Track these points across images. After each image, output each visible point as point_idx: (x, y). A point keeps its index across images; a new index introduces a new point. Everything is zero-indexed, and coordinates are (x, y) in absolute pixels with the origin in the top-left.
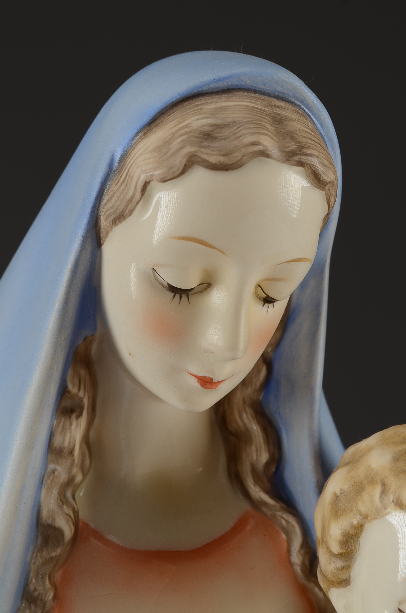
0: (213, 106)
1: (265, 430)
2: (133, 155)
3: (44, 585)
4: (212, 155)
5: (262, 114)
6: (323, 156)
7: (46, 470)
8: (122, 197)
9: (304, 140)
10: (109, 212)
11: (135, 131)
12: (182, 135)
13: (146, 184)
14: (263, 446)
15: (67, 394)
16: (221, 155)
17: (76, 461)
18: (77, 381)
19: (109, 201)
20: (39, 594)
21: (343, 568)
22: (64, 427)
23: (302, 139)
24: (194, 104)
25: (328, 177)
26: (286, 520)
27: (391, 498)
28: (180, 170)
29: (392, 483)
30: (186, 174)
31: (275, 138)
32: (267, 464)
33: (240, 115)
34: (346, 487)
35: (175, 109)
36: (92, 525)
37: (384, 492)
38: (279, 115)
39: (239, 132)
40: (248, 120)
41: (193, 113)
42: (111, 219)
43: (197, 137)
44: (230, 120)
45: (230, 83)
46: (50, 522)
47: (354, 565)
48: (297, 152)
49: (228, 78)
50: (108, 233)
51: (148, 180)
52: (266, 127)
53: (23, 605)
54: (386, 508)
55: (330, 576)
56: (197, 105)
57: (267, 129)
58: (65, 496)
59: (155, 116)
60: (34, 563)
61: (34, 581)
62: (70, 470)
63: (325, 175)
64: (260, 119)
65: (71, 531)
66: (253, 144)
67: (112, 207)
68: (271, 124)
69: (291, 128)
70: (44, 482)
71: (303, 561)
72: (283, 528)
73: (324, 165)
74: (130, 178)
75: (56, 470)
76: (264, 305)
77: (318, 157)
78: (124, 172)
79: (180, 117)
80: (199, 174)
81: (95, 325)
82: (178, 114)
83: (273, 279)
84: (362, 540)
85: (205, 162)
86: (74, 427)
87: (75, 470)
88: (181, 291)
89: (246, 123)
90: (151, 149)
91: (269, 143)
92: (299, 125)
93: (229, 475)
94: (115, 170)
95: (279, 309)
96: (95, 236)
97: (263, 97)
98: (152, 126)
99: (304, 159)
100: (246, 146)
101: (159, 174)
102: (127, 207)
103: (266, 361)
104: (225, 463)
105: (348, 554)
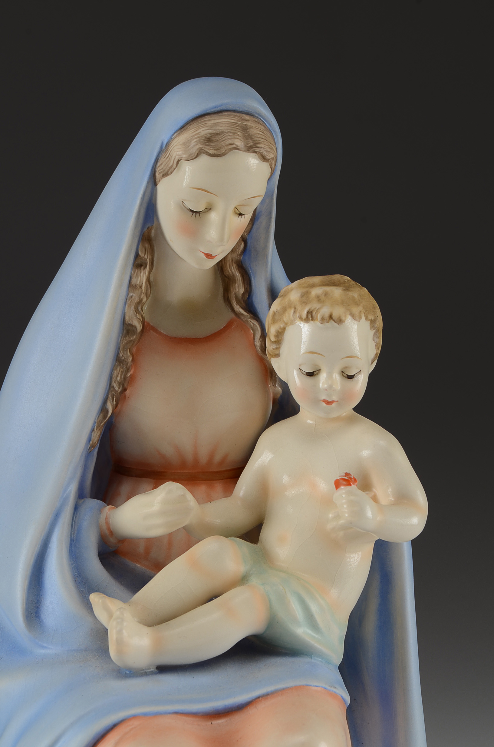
0: (212, 122)
1: (242, 276)
2: (172, 144)
3: (127, 354)
4: (211, 150)
5: (237, 126)
6: (267, 146)
7: (128, 296)
8: (167, 165)
9: (257, 139)
10: (160, 171)
11: (174, 132)
13: (179, 161)
14: (241, 284)
15: (138, 257)
16: (215, 150)
17: (143, 291)
18: (144, 250)
19: (160, 165)
20: (125, 358)
21: (276, 348)
22: (137, 274)
23: (256, 139)
24: (203, 120)
25: (269, 157)
26: (253, 323)
27: (298, 315)
28: (195, 156)
29: (299, 308)
30: (198, 158)
31: (242, 139)
32: (244, 294)
33: (225, 128)
34: (279, 309)
35: (193, 122)
36: (151, 324)
37: (294, 312)
38: (246, 125)
39: (224, 137)
40: (229, 131)
41: (202, 126)
42: (162, 174)
43: (204, 140)
44: (221, 131)
45: (221, 108)
46: (130, 322)
47: (282, 347)
48: (253, 146)
49: (221, 105)
50: (160, 180)
51: (179, 159)
52: (238, 134)
53: (117, 364)
54: (295, 320)
57: (238, 135)
58: (137, 309)
59: (184, 125)
60: (122, 343)
61: (122, 352)
62: (140, 296)
63: (268, 156)
64: (235, 129)
65: (141, 327)
66: (231, 144)
67: (162, 169)
68: (241, 131)
69: (251, 133)
70: (127, 302)
71: (261, 345)
72: (251, 327)
73: (267, 151)
74: (171, 157)
75: (133, 296)
76: (239, 217)
77: (266, 149)
78: (168, 152)
79: (196, 127)
80: (204, 158)
81: (153, 221)
82: (195, 125)
83: (243, 205)
84: (285, 335)
85: (207, 152)
86: (142, 274)
87: (142, 296)
88: (196, 212)
89: (228, 133)
90: (181, 143)
91: (239, 143)
92: (256, 130)
93: (224, 299)
94: (164, 149)
95: (248, 217)
96: (153, 181)
97: (238, 114)
98: (182, 130)
99: (256, 149)
100: (227, 145)
101: (184, 156)
102: (169, 170)
103: (244, 239)
104: (222, 292)
105: (278, 342)
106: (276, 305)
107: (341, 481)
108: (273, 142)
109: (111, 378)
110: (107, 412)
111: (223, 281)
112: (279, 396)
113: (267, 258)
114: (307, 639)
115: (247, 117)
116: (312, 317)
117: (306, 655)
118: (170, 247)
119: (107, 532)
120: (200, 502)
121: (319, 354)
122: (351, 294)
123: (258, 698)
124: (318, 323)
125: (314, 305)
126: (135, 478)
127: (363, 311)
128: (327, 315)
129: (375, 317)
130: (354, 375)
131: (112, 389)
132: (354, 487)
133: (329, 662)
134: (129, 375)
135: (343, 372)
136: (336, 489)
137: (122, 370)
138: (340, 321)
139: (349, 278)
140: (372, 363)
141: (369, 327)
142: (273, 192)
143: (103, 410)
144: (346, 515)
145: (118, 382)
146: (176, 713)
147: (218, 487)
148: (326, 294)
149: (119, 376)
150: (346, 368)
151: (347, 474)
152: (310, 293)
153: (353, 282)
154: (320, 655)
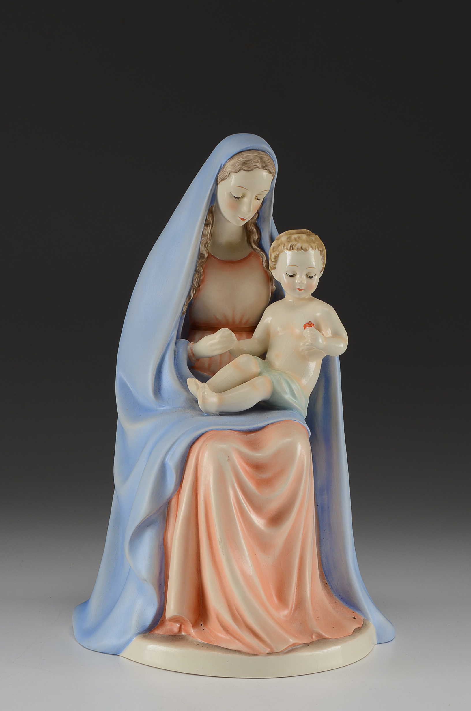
0: (246, 155)
1: (257, 230)
2: (226, 165)
3: (200, 268)
5: (257, 157)
7: (201, 239)
8: (224, 175)
9: (267, 163)
10: (220, 178)
11: (227, 159)
12: (239, 162)
13: (230, 173)
14: (256, 235)
15: (207, 220)
16: (247, 168)
17: (208, 238)
18: (209, 217)
19: (220, 175)
20: (199, 270)
21: (274, 265)
22: (206, 229)
26: (262, 254)
27: (286, 247)
28: (238, 171)
29: (286, 244)
31: (260, 163)
32: (257, 239)
33: (252, 158)
34: (276, 245)
36: (212, 254)
37: (284, 246)
38: (261, 156)
39: (252, 162)
41: (241, 157)
42: (221, 180)
43: (242, 163)
44: (250, 159)
45: (250, 149)
46: (202, 252)
47: (277, 264)
48: (265, 167)
49: (250, 147)
50: (219, 183)
53: (196, 273)
54: (284, 250)
55: (271, 267)
56: (242, 155)
57: (258, 161)
58: (206, 246)
59: (232, 156)
60: (198, 263)
61: (198, 267)
63: (272, 171)
65: (207, 255)
66: (255, 165)
68: (259, 159)
69: (264, 160)
70: (201, 243)
71: (266, 264)
72: (261, 256)
73: (272, 169)
74: (226, 171)
75: (204, 239)
76: (257, 201)
77: (270, 167)
78: (224, 169)
80: (242, 172)
81: (214, 202)
82: (237, 156)
83: (259, 195)
84: (279, 258)
85: (244, 169)
86: (208, 229)
87: (208, 240)
88: (237, 198)
89: (253, 160)
90: (231, 165)
91: (258, 165)
92: (266, 159)
93: (248, 242)
94: (222, 168)
95: (261, 201)
96: (216, 183)
97: (258, 151)
98: (231, 158)
99: (267, 168)
100: (253, 166)
101: (233, 171)
102: (225, 177)
103: (258, 212)
104: (246, 239)
105: (276, 261)
106: (274, 244)
107: (307, 325)
108: (274, 165)
109: (193, 280)
110: (191, 296)
111: (247, 233)
112: (274, 291)
114: (291, 401)
115: (262, 153)
116: (292, 248)
117: (290, 409)
118: (222, 215)
119: (191, 355)
120: (239, 339)
121: (296, 266)
122: (311, 237)
123: (268, 424)
124: (296, 251)
125: (294, 243)
126: (203, 331)
127: (317, 246)
128: (300, 247)
129: (322, 249)
130: (312, 277)
131: (193, 285)
132: (313, 327)
133: (301, 414)
134: (201, 278)
135: (307, 275)
136: (305, 329)
137: (198, 276)
138: (306, 250)
139: (309, 231)
140: (321, 272)
141: (320, 254)
142: (273, 189)
143: (189, 295)
144: (310, 340)
145: (196, 282)
146: (231, 429)
147: (244, 335)
148: (299, 238)
149: (197, 279)
150: (309, 273)
151: (309, 322)
152: (292, 237)
153: (311, 233)
154: (296, 409)
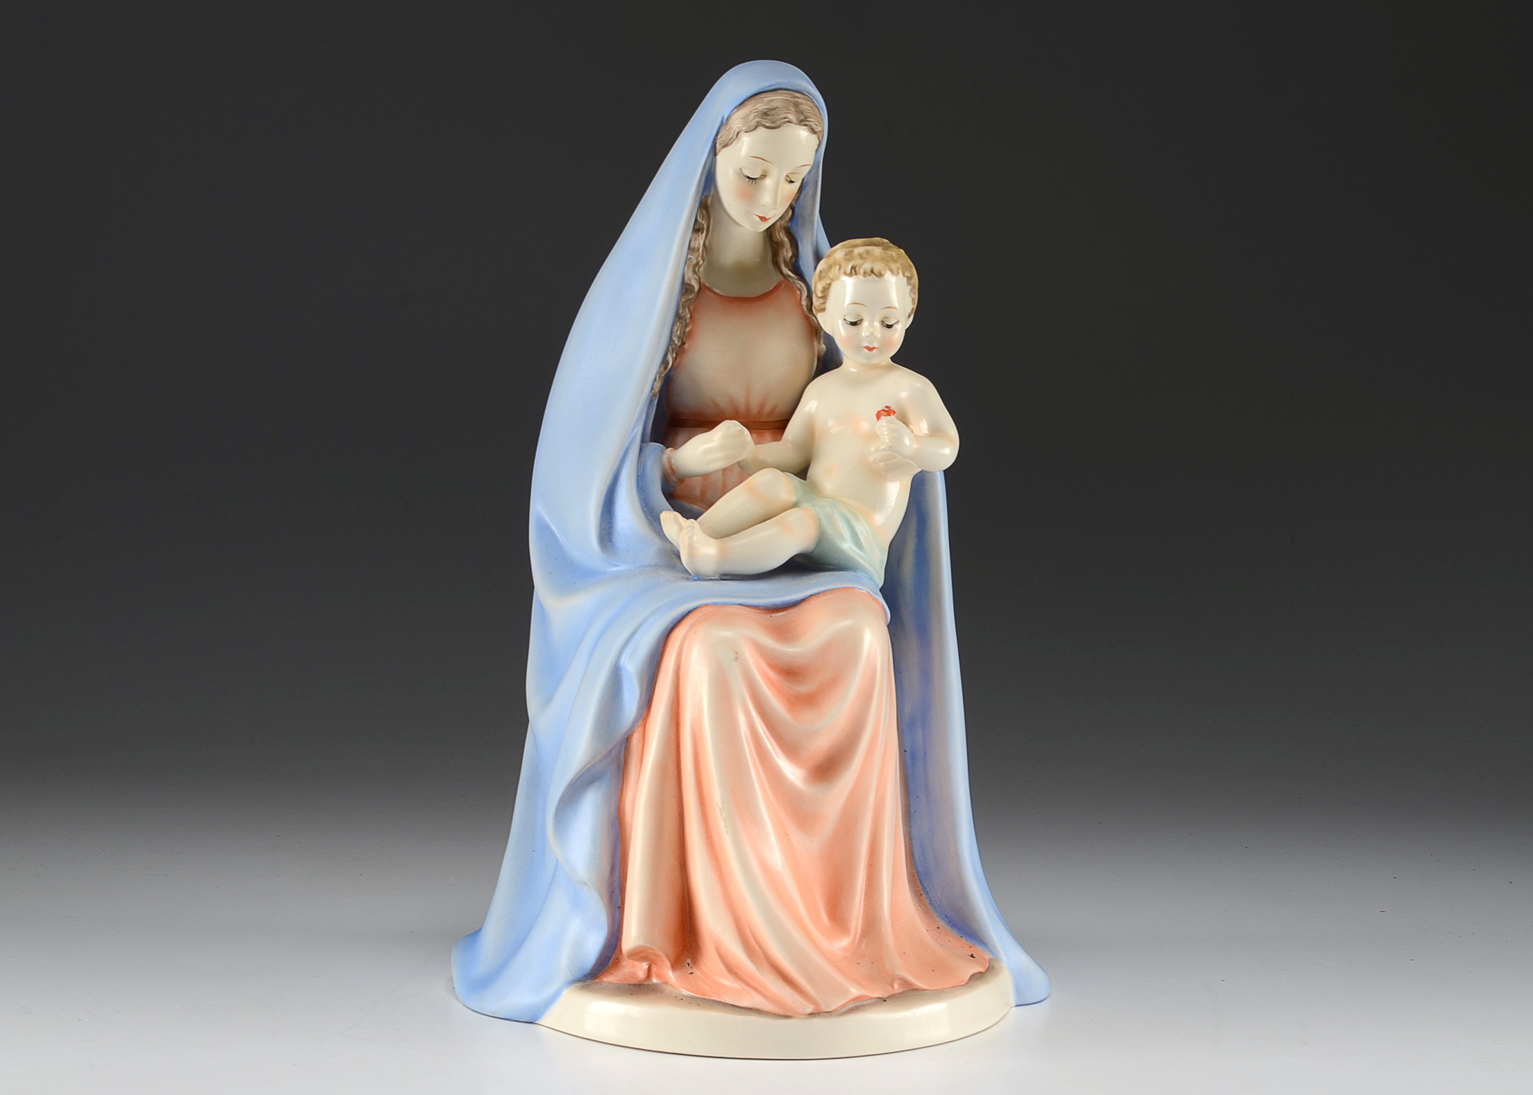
0: (768, 99)
1: (790, 241)
2: (732, 119)
3: (686, 311)
4: (767, 123)
5: (790, 102)
7: (687, 258)
8: (727, 137)
9: (807, 114)
10: (721, 142)
11: (733, 107)
12: (756, 112)
13: (738, 133)
14: (790, 249)
15: (697, 222)
16: (771, 123)
17: (700, 255)
18: (702, 216)
19: (721, 137)
20: (684, 315)
21: (823, 304)
22: (695, 239)
25: (817, 130)
26: (800, 285)
27: (843, 271)
28: (753, 128)
29: (843, 265)
30: (755, 130)
31: (794, 114)
32: (791, 257)
33: (779, 104)
34: (825, 268)
35: (751, 99)
36: (707, 285)
37: (840, 269)
38: (797, 101)
39: (779, 112)
40: (783, 106)
41: (759, 102)
42: (722, 145)
43: (761, 114)
44: (776, 106)
45: (776, 87)
46: (689, 282)
47: (827, 302)
48: (804, 120)
49: (776, 85)
50: (720, 151)
51: (739, 131)
52: (791, 109)
53: (677, 319)
54: (840, 276)
55: (817, 308)
56: (761, 98)
57: (791, 111)
58: (695, 270)
59: (743, 101)
60: (682, 301)
61: (681, 309)
62: (697, 258)
64: (788, 105)
65: (698, 287)
66: (785, 118)
67: (723, 141)
68: (793, 107)
69: (802, 109)
70: (687, 264)
71: (807, 304)
72: (798, 289)
73: (816, 125)
74: (731, 129)
75: (692, 258)
76: (789, 184)
77: (814, 121)
78: (728, 125)
79: (754, 103)
80: (761, 130)
81: (710, 189)
82: (752, 101)
83: (793, 173)
84: (831, 290)
85: (764, 125)
86: (700, 238)
87: (699, 258)
88: (752, 179)
89: (782, 108)
90: (740, 117)
91: (791, 117)
92: (806, 106)
93: (773, 263)
94: (724, 123)
95: (797, 185)
96: (714, 152)
97: (791, 93)
98: (741, 106)
99: (807, 123)
100: (782, 119)
101: (744, 128)
102: (729, 141)
103: (792, 207)
104: (771, 257)
105: (825, 297)
106: (821, 266)
107: (882, 412)
108: (820, 117)
109: (671, 333)
110: (668, 363)
111: (772, 247)
112: (822, 353)
113: (813, 225)
114: (853, 555)
115: (798, 95)
116: (855, 272)
117: (851, 569)
118: (726, 213)
119: (669, 471)
120: (757, 443)
121: (863, 305)
122: (889, 252)
123: (811, 596)
124: (861, 277)
125: (857, 262)
126: (690, 428)
127: (901, 268)
128: (869, 270)
129: (911, 274)
130: (893, 325)
131: (672, 343)
132: (894, 418)
133: (871, 579)
134: (688, 329)
135: (883, 322)
136: (878, 420)
137: (681, 325)
138: (880, 275)
139: (887, 241)
140: (909, 317)
141: (906, 283)
143: (664, 362)
144: (888, 441)
145: (678, 336)
146: (741, 605)
147: (768, 435)
148: (868, 252)
149: (679, 330)
150: (886, 317)
151: (887, 407)
152: (854, 252)
153: (891, 244)
154: (864, 570)
